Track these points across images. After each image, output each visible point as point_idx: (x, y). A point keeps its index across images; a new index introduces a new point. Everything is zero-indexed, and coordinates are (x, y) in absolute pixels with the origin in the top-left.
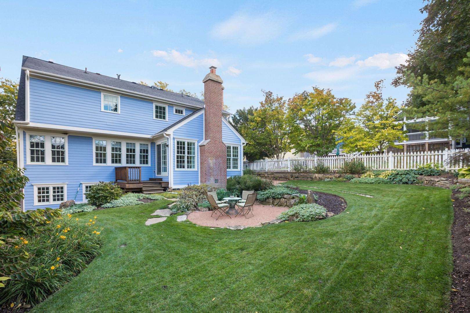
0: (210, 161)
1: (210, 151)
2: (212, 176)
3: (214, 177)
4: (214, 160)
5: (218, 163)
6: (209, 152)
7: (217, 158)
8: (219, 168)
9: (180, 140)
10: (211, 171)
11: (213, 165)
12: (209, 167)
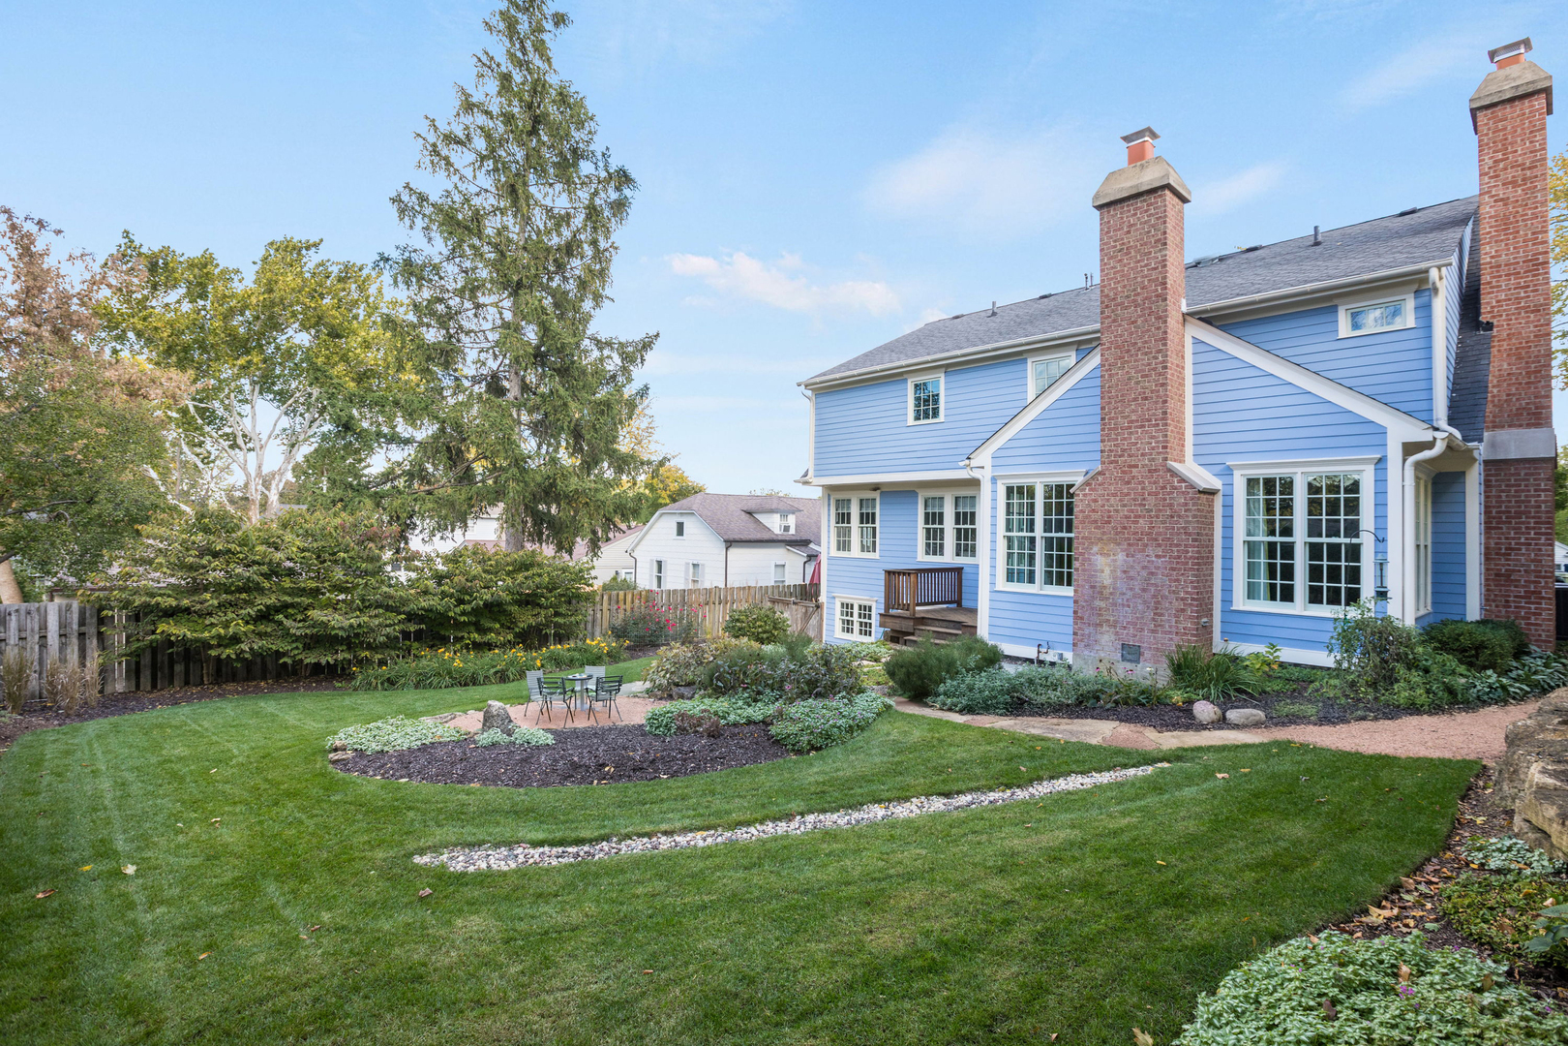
0: (1100, 561)
1: (1094, 516)
2: (1105, 628)
3: (1117, 633)
4: (1121, 557)
5: (1144, 568)
6: (1096, 522)
7: (1134, 543)
8: (1147, 596)
9: (1015, 482)
10: (1103, 604)
11: (1115, 578)
12: (1093, 587)
